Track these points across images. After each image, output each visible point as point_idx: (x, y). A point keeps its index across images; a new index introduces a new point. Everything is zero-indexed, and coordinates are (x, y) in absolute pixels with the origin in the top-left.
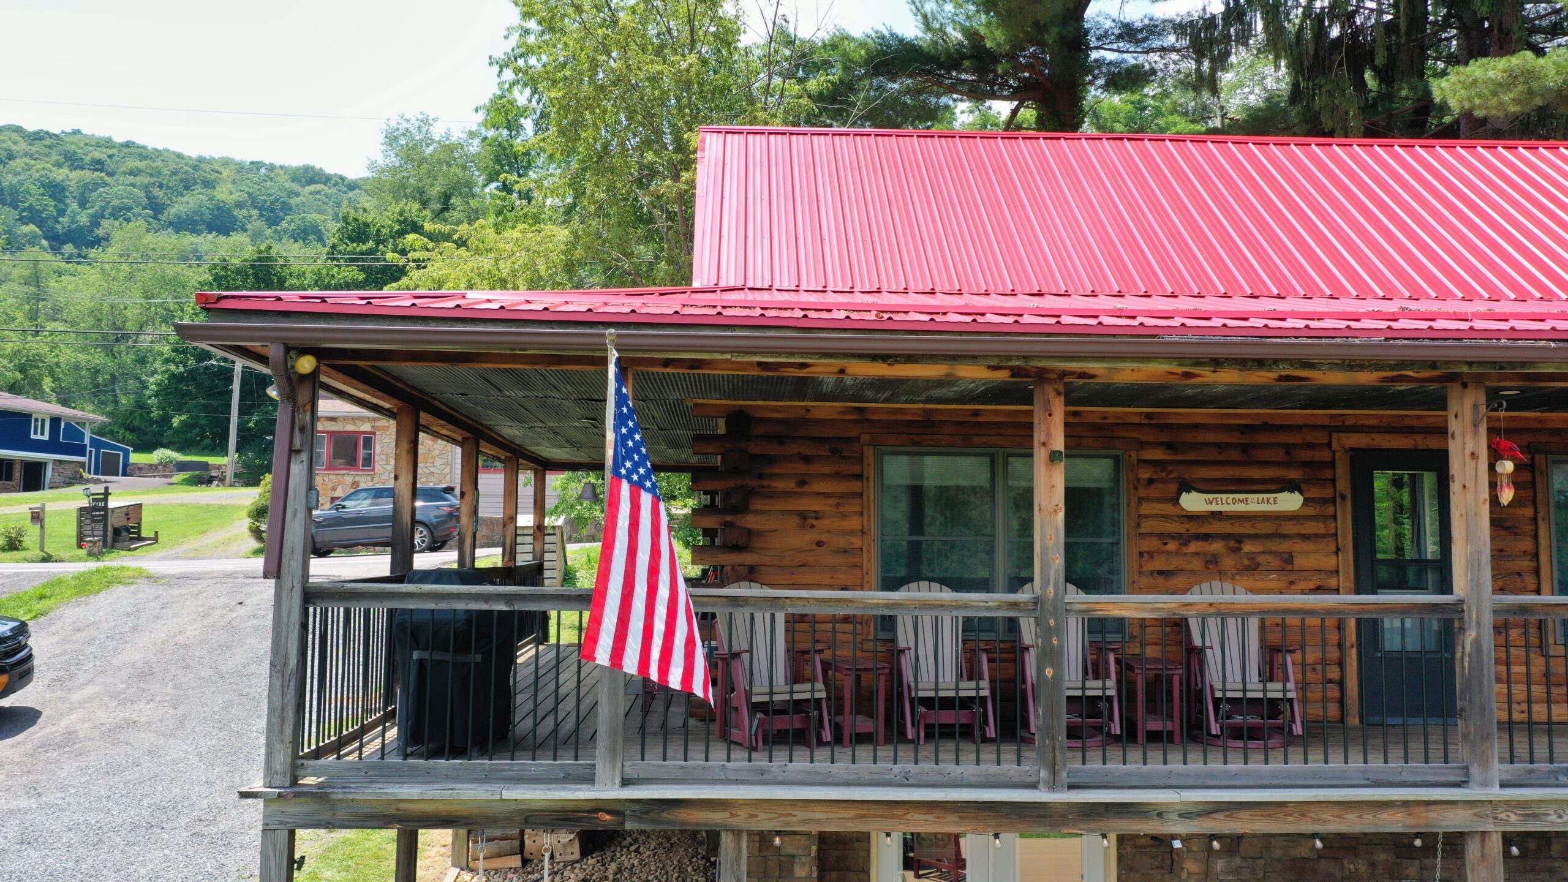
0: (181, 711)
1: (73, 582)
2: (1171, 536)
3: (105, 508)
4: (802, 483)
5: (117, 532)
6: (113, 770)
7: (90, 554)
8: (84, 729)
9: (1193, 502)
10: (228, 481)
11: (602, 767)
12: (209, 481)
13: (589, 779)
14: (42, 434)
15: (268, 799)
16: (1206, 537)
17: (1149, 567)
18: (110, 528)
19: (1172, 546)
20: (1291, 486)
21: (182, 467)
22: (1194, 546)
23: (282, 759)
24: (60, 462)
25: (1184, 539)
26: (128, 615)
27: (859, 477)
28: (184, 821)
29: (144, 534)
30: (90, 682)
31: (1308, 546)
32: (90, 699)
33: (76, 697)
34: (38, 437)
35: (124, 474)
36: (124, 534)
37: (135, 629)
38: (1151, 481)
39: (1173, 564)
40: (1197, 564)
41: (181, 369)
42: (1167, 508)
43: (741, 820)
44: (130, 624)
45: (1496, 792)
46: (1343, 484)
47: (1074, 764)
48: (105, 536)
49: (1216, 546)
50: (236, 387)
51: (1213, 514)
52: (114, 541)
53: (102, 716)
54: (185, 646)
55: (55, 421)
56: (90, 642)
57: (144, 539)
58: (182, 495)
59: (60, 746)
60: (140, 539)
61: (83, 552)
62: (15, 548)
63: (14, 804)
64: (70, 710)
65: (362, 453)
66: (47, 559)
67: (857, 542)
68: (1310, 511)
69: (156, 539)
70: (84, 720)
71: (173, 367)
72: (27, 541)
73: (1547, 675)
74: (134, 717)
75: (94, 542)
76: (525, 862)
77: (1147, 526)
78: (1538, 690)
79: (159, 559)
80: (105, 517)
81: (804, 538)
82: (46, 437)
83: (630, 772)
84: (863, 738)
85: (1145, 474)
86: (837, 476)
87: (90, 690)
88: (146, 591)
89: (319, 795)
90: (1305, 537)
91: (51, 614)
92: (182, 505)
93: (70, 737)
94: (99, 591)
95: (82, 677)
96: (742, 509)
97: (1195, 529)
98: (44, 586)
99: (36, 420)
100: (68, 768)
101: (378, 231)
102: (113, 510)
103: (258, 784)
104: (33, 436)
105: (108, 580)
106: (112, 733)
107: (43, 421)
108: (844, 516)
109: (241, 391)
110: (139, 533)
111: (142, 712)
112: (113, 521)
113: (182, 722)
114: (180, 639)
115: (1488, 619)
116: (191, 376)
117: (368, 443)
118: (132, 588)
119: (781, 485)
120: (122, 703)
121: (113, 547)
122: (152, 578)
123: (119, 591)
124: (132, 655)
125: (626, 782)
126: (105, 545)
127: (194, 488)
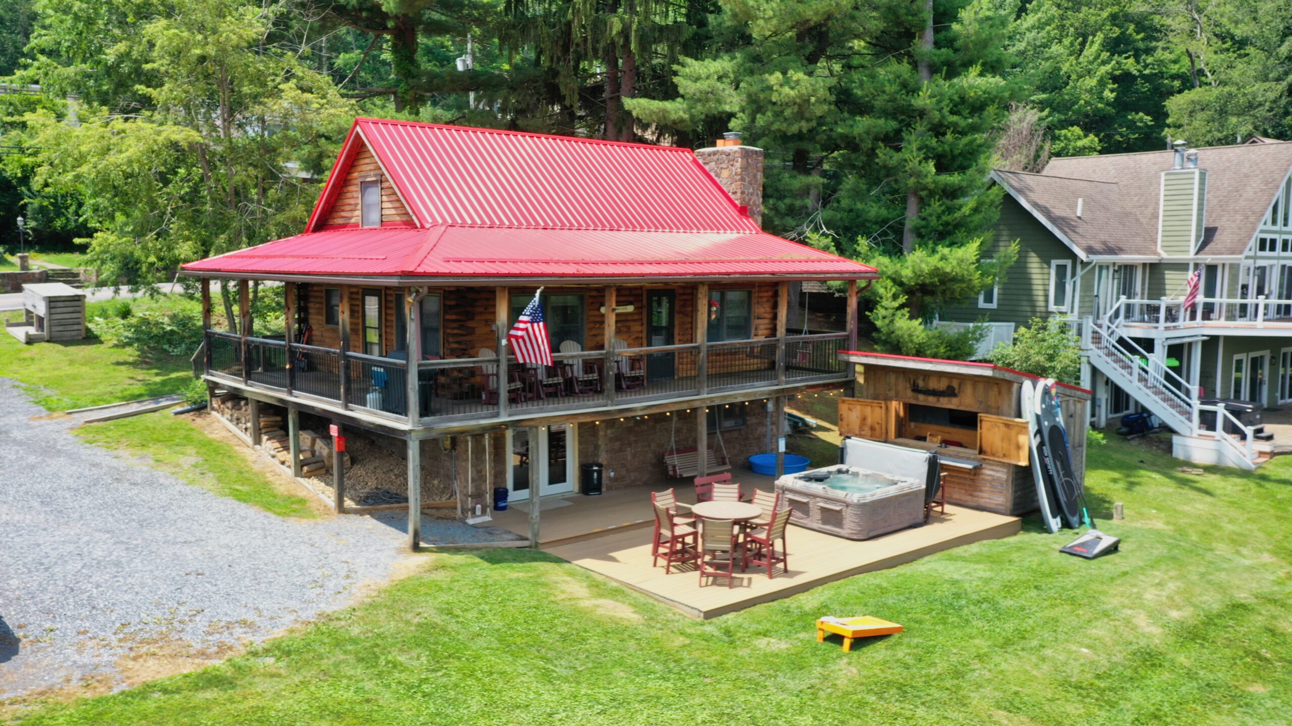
2: (597, 322)
11: (502, 411)
13: (497, 415)
17: (590, 333)
19: (597, 326)
20: (630, 303)
25: (601, 323)
31: (635, 323)
38: (592, 304)
39: (598, 332)
42: (596, 313)
45: (705, 396)
46: (645, 302)
68: (636, 311)
77: (591, 319)
85: (591, 301)
90: (634, 320)
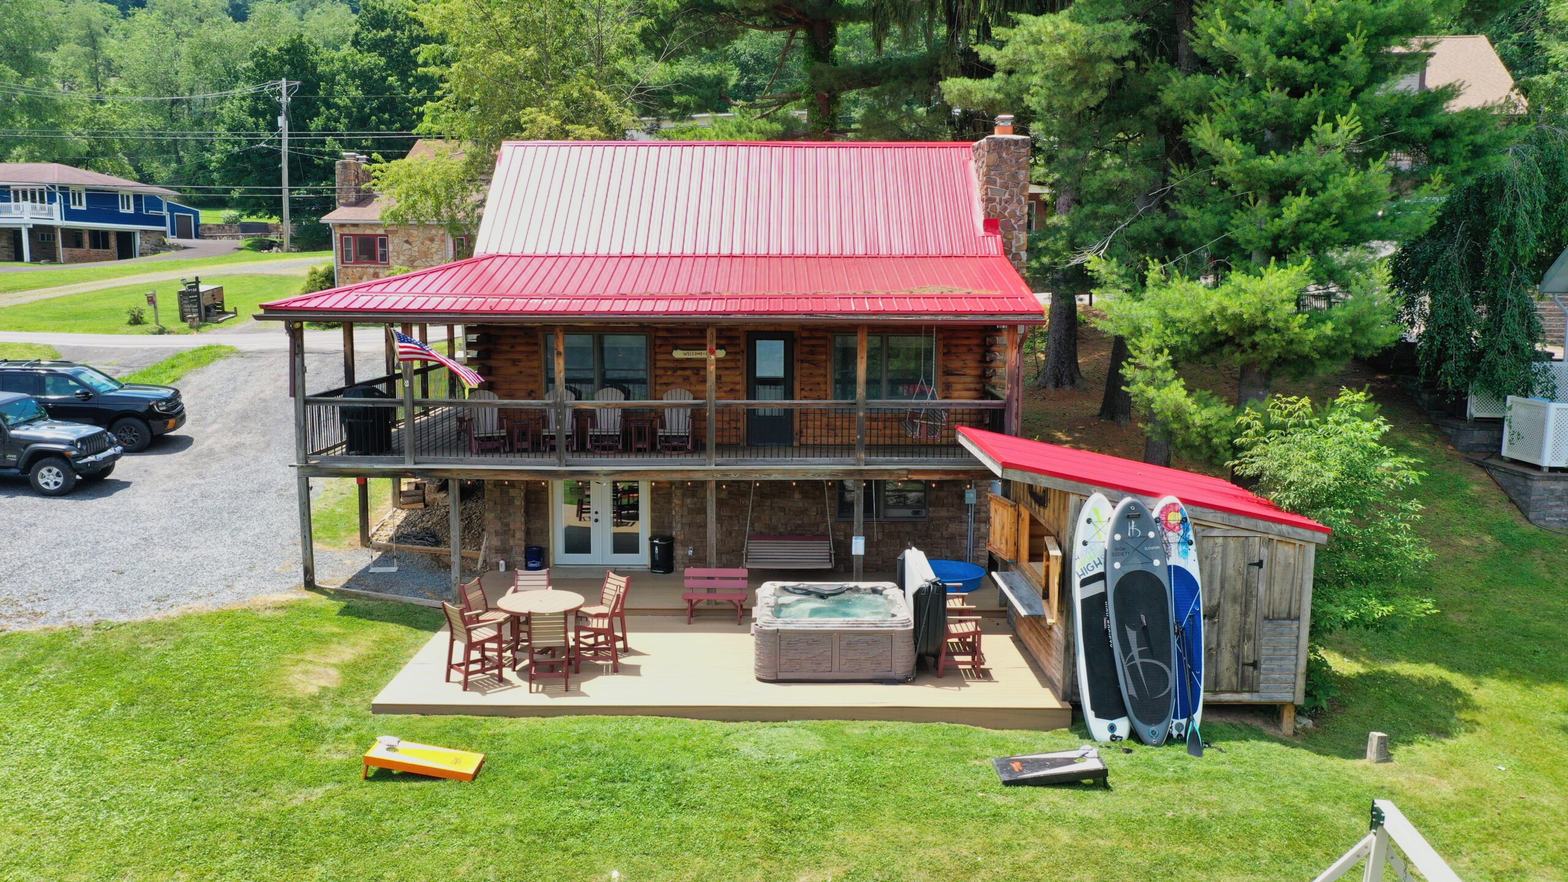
0: (267, 438)
1: (191, 356)
2: (669, 368)
3: (198, 293)
4: (512, 347)
5: (207, 309)
6: (237, 468)
7: (191, 327)
8: (218, 448)
9: (678, 354)
10: (285, 246)
11: (407, 458)
12: (269, 246)
13: (403, 462)
14: (128, 208)
15: (299, 468)
16: (684, 369)
17: (659, 381)
18: (202, 307)
19: (669, 373)
20: (720, 347)
21: (246, 228)
22: (679, 373)
23: (302, 455)
24: (146, 231)
25: (675, 370)
26: (229, 380)
27: (536, 344)
28: (274, 490)
29: (226, 310)
30: (214, 422)
31: (728, 372)
32: (217, 431)
33: (209, 430)
34: (125, 211)
35: (197, 237)
36: (213, 310)
37: (234, 389)
38: (661, 345)
39: (671, 380)
40: (680, 380)
41: (236, 149)
42: (667, 357)
43: (455, 476)
44: (231, 386)
45: (713, 467)
46: (743, 346)
47: (569, 457)
48: (199, 312)
49: (689, 373)
50: (284, 165)
51: (688, 359)
52: (207, 316)
53: (226, 441)
54: (265, 401)
55: (138, 198)
56: (210, 397)
57: (227, 313)
58: (249, 263)
59: (207, 456)
60: (224, 313)
61: (186, 325)
62: (139, 323)
63: (194, 482)
64: (208, 437)
65: (379, 250)
66: (162, 331)
67: (536, 371)
68: (729, 357)
69: (235, 312)
70: (216, 443)
71: (229, 147)
72: (146, 318)
73: (828, 425)
74: (243, 441)
75: (193, 318)
76: (426, 506)
77: (659, 364)
78: (824, 432)
79: (241, 332)
80: (198, 299)
81: (513, 370)
82: (132, 211)
83: (417, 460)
84: (525, 450)
85: (658, 342)
86: (528, 344)
87: (215, 427)
88: (237, 363)
89: (315, 466)
90: (727, 369)
91: (183, 380)
92: (251, 276)
93: (211, 453)
94: (208, 363)
95: (209, 420)
96: (489, 357)
97: (680, 365)
98: (173, 359)
99: (122, 196)
100: (215, 467)
101: (395, 17)
102: (203, 293)
103: (295, 463)
104: (121, 211)
105: (212, 354)
106: (234, 450)
107: (128, 197)
108: (531, 361)
109: (289, 168)
110: (223, 308)
111: (246, 438)
112: (206, 301)
113: (268, 445)
114: (262, 395)
115: (713, 409)
116: (246, 155)
117: (383, 243)
118: (229, 361)
119: (504, 348)
120: (235, 434)
121: (206, 321)
122: (242, 354)
123: (221, 363)
124: (236, 405)
125: (416, 463)
126: (201, 320)
127: (257, 254)
